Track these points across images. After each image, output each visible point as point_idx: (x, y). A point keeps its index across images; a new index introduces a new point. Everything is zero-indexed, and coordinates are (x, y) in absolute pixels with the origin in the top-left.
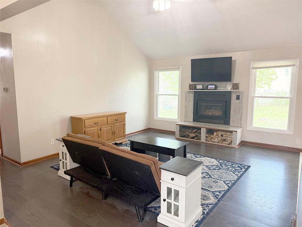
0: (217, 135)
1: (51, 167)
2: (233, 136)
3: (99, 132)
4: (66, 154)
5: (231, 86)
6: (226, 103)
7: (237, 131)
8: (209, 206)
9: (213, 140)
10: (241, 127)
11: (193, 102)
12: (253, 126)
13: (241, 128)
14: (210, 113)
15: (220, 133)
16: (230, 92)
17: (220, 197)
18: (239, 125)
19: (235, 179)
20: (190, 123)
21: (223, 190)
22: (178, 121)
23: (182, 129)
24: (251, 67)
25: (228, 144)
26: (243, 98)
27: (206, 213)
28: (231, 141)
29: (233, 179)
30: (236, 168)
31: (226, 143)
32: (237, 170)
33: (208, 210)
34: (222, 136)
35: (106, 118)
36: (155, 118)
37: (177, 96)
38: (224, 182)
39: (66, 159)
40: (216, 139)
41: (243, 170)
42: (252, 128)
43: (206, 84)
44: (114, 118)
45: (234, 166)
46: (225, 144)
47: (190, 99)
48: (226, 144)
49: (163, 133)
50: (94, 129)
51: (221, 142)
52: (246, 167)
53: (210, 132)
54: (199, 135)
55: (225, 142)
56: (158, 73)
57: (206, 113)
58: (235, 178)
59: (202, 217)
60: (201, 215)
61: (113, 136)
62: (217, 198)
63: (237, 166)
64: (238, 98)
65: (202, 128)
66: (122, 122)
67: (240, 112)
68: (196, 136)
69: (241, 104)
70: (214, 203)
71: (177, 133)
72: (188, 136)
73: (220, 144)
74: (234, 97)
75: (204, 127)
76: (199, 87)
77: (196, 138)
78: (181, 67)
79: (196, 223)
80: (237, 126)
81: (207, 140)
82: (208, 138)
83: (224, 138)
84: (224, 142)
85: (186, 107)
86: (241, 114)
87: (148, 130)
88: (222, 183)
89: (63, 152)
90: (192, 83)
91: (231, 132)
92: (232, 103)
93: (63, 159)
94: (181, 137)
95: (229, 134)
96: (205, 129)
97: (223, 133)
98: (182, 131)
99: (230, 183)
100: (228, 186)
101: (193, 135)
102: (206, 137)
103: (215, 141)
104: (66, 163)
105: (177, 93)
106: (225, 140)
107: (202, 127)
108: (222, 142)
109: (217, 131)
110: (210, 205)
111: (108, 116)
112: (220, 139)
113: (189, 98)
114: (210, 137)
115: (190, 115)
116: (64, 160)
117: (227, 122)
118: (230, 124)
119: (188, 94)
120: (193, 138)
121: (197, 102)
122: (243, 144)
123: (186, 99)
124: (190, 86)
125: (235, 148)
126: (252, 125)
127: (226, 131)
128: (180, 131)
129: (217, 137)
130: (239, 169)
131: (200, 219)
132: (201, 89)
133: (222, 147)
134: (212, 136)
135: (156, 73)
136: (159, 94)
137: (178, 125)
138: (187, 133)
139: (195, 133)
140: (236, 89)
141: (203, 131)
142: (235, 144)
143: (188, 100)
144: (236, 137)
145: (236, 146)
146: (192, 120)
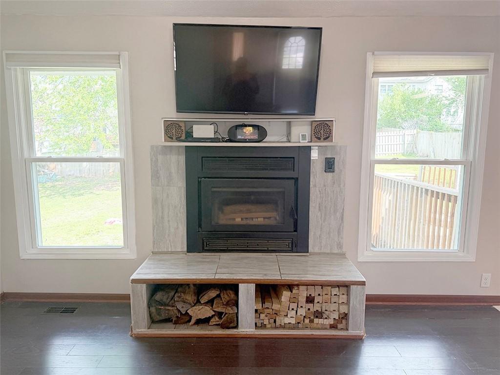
0: (293, 300)
6: (296, 183)
11: (182, 184)
15: (303, 293)
18: (336, 251)
22: (127, 254)
25: (333, 327)
28: (345, 316)
31: (325, 322)
34: (310, 300)
36: (27, 253)
37: (118, 164)
40: (290, 315)
42: (371, 253)
43: (226, 121)
47: (170, 175)
48: (323, 327)
51: (307, 321)
54: (230, 310)
55: (321, 321)
69: (339, 186)
71: (141, 316)
74: (317, 163)
75: (248, 279)
81: (258, 322)
82: (263, 316)
83: (317, 307)
84: (316, 320)
85: (155, 201)
86: (339, 215)
90: (177, 117)
91: (344, 285)
96: (252, 287)
97: (311, 291)
98: (161, 303)
101: (204, 312)
102: (256, 311)
103: (287, 320)
106: (319, 314)
107: (244, 282)
108: (311, 321)
118: (310, 249)
119: (160, 158)
120: (204, 320)
121: (199, 183)
124: (169, 126)
127: (326, 285)
132: (210, 140)
134: (276, 306)
136: (33, 156)
137: (139, 285)
138: (179, 306)
139: (211, 302)
140: (325, 139)
141: (247, 294)
142: (360, 327)
143: (163, 179)
144: (362, 302)
145: (362, 332)
146: (181, 246)
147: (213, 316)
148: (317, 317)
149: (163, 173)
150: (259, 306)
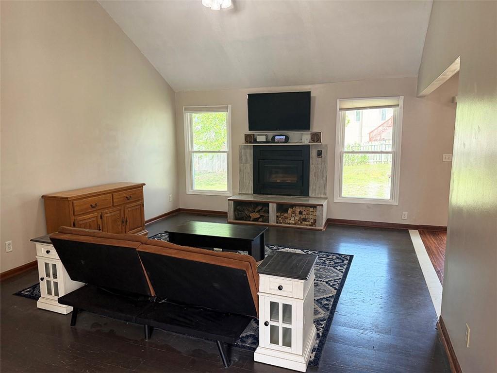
0: (293, 212)
1: (16, 294)
2: (317, 213)
3: (100, 221)
4: (54, 266)
5: (309, 137)
6: (303, 163)
7: (322, 205)
8: (321, 322)
9: (287, 221)
10: (326, 198)
11: (252, 163)
12: (343, 196)
13: (327, 201)
14: (278, 179)
15: (298, 210)
16: (308, 147)
17: (330, 307)
18: (323, 196)
19: (341, 277)
20: (249, 196)
21: (331, 295)
22: (229, 194)
23: (238, 208)
24: (338, 108)
25: (310, 225)
26: (327, 155)
27: (321, 334)
28: (315, 221)
29: (338, 278)
30: (336, 261)
31: (307, 223)
32: (338, 263)
33: (322, 330)
34: (301, 213)
35: (110, 195)
36: (189, 192)
37: (226, 153)
38: (327, 282)
39: (55, 276)
40: (292, 220)
41: (346, 262)
42: (341, 198)
43: (271, 134)
44: (124, 194)
45: (330, 257)
46: (305, 225)
47: (247, 159)
48: (307, 225)
50: (90, 216)
51: (299, 222)
52: (348, 258)
53: (282, 208)
54: (266, 215)
56: (191, 115)
57: (272, 180)
58: (341, 275)
59: (318, 341)
60: (316, 339)
61: (123, 227)
62: (327, 309)
63: (335, 257)
64: (320, 154)
65: (270, 204)
66: (139, 200)
67: (323, 176)
68: (262, 216)
69: (324, 164)
70: (326, 317)
71: (231, 214)
72: (248, 218)
73: (298, 226)
74: (313, 153)
75: (273, 202)
76: (261, 138)
77: (261, 219)
78: (230, 106)
79: (314, 353)
80: (319, 196)
81: (278, 221)
82: (280, 219)
83: (304, 217)
84: (303, 222)
85: (240, 170)
86: (324, 179)
88: (325, 286)
89: (47, 265)
90: (250, 132)
91: (314, 207)
92: (311, 163)
93: (48, 275)
94: (236, 219)
95: (312, 209)
96: (275, 205)
97: (301, 209)
98: (239, 210)
99: (336, 283)
100: (336, 289)
101: (257, 215)
102: (277, 216)
103: (291, 222)
104: (56, 284)
105: (225, 148)
106: (305, 220)
107: (271, 202)
108: (301, 223)
109: (292, 206)
111: (114, 192)
112: (297, 218)
113: (246, 156)
114: (282, 217)
115: (247, 184)
116: (51, 279)
117: (305, 192)
118: (310, 194)
119: (243, 151)
120: (256, 220)
121: (259, 162)
123: (241, 158)
124: (247, 136)
125: (321, 230)
126: (341, 195)
127: (306, 206)
128: (235, 211)
129: (293, 215)
130: (340, 261)
131: (317, 345)
132: (264, 142)
133: (302, 231)
134: (286, 215)
135: (187, 115)
136: (193, 150)
137: (231, 202)
138: (246, 212)
139: (259, 211)
140: (317, 141)
141: (272, 208)
142: (321, 225)
143: (244, 160)
144: (322, 214)
145: (322, 228)
146: (251, 191)
147: (259, 218)
148: (304, 221)
149: (244, 158)
150: (279, 214)
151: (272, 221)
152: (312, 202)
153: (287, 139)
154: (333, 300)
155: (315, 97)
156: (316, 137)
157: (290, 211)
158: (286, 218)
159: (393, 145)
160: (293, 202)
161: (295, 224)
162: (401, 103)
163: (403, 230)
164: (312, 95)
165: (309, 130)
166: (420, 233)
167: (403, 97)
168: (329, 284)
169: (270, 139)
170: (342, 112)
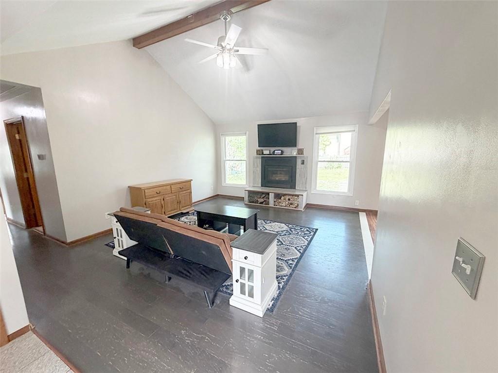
0: (285, 199)
1: (107, 245)
2: (299, 200)
3: (163, 202)
4: (121, 230)
5: (296, 151)
6: (292, 168)
7: (302, 195)
8: (284, 278)
9: (281, 204)
10: (306, 191)
11: (261, 167)
12: (317, 189)
13: (306, 192)
14: (277, 178)
15: (287, 198)
16: (295, 157)
17: (293, 266)
18: (304, 189)
19: (306, 244)
20: (258, 188)
21: (296, 257)
22: (247, 186)
23: (251, 195)
24: (315, 133)
25: (295, 208)
26: (308, 163)
27: (281, 287)
28: (298, 204)
29: (304, 245)
30: (305, 232)
32: (307, 234)
33: (283, 283)
34: (289, 200)
35: (169, 186)
36: (224, 184)
38: (295, 248)
39: (121, 237)
40: (283, 203)
41: (312, 234)
43: (272, 149)
44: (179, 186)
45: (302, 230)
46: (292, 207)
49: (232, 199)
50: (156, 199)
51: (288, 205)
52: (314, 230)
53: (278, 196)
54: (267, 200)
56: (225, 139)
57: (273, 179)
59: (278, 292)
61: (178, 206)
62: (291, 267)
63: (306, 230)
64: (303, 163)
65: (270, 194)
66: (188, 190)
67: (304, 177)
68: (265, 201)
69: (306, 169)
70: (288, 274)
71: (246, 199)
72: (257, 202)
73: (287, 208)
74: (299, 162)
75: (272, 191)
76: (266, 152)
77: (264, 203)
78: (247, 132)
79: (273, 301)
80: (302, 189)
83: (291, 202)
85: (254, 172)
87: (216, 197)
88: (294, 250)
89: (117, 229)
90: (259, 148)
91: (298, 196)
92: (297, 168)
93: (118, 236)
94: (250, 202)
95: (296, 197)
96: (273, 194)
97: (290, 197)
99: (301, 248)
100: (300, 253)
101: (262, 200)
103: (283, 205)
104: (122, 241)
105: (244, 158)
106: (291, 204)
109: (284, 195)
110: (285, 276)
111: (172, 185)
112: (287, 203)
113: (257, 164)
114: (277, 202)
115: (258, 180)
116: (119, 238)
117: (293, 187)
118: (296, 188)
119: (255, 159)
120: (262, 203)
121: (265, 167)
122: (309, 206)
123: (254, 164)
124: (257, 151)
125: (301, 211)
127: (293, 195)
128: (249, 197)
129: (284, 201)
130: (309, 233)
131: (276, 296)
133: (290, 211)
134: (280, 200)
135: (222, 138)
136: (226, 159)
137: (246, 191)
138: (256, 198)
139: (263, 198)
140: (301, 154)
141: (271, 196)
142: (302, 208)
143: (256, 166)
144: (302, 201)
145: (302, 209)
146: (260, 185)
149: (256, 164)
150: (275, 200)
151: (271, 204)
152: (297, 193)
153: (282, 152)
154: (296, 261)
155: (300, 126)
156: (300, 152)
157: (282, 198)
158: (280, 202)
159: (350, 157)
160: (285, 193)
161: (285, 206)
162: (357, 130)
163: (355, 212)
164: (298, 125)
165: (296, 146)
166: (367, 215)
167: (358, 125)
168: (297, 249)
169: (272, 153)
170: (317, 136)
